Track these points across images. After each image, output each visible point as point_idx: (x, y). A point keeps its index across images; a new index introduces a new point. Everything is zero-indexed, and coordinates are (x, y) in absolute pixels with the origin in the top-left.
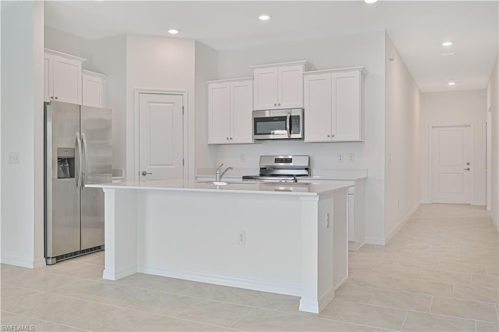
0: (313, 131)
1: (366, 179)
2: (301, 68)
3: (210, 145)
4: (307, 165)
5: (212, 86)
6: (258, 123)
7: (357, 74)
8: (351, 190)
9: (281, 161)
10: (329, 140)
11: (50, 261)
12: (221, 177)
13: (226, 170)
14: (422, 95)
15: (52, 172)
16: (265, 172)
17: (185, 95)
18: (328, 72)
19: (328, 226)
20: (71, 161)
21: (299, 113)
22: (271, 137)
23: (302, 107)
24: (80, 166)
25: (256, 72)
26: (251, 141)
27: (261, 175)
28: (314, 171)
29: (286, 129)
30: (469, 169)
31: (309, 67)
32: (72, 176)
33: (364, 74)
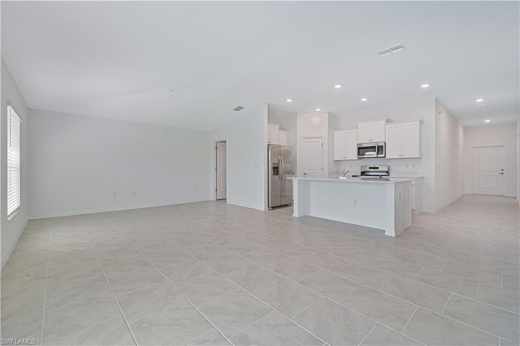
0: (390, 153)
1: (423, 178)
2: (384, 121)
3: (335, 161)
4: (387, 170)
5: (336, 133)
6: (360, 150)
7: (418, 122)
8: (414, 182)
9: (373, 168)
10: (400, 157)
11: (270, 208)
12: (344, 175)
13: (346, 172)
14: (466, 129)
15: (271, 172)
16: (363, 173)
17: (324, 138)
18: (399, 123)
19: (400, 198)
20: (277, 168)
21: (383, 144)
22: (365, 156)
23: (384, 141)
24: (281, 170)
25: (359, 125)
26: (356, 158)
27: (361, 175)
28: (391, 173)
29: (375, 151)
30: (503, 174)
31: (388, 121)
32: (278, 174)
33: (421, 122)
